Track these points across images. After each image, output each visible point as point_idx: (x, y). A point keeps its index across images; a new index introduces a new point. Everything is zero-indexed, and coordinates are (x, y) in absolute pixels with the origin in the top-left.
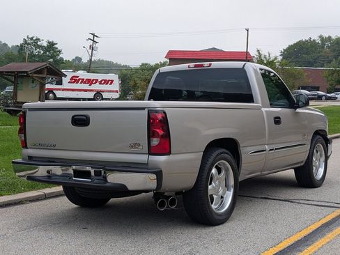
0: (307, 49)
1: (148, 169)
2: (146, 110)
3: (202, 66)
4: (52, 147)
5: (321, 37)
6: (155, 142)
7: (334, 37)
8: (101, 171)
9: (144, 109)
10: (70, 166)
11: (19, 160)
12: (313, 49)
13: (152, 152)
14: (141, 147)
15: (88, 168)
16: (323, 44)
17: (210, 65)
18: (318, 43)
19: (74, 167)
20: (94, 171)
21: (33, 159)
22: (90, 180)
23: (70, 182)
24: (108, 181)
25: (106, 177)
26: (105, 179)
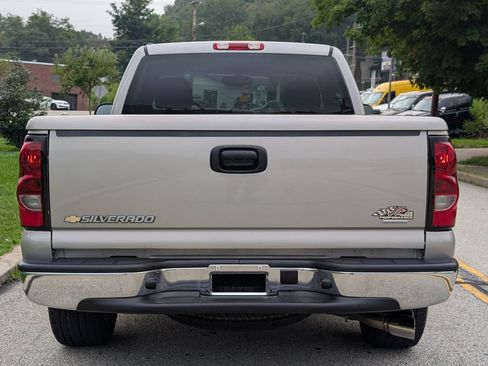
4: (147, 224)
8: (296, 272)
10: (208, 265)
14: (409, 215)
15: (260, 268)
17: (262, 47)
19: (219, 268)
20: (282, 273)
21: (61, 256)
22: (265, 294)
23: (202, 304)
24: (342, 293)
25: (331, 285)
26: (328, 290)
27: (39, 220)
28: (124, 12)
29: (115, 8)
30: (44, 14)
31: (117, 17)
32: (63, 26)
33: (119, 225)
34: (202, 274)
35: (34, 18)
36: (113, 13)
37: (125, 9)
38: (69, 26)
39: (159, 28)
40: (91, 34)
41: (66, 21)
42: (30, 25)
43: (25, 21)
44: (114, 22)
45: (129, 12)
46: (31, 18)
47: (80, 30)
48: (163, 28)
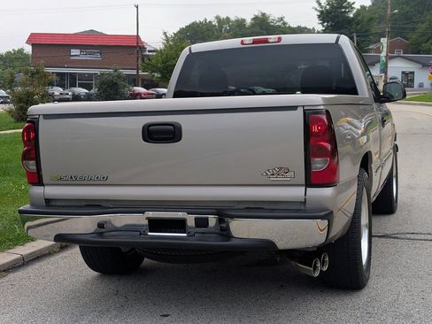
0: (203, 33)
1: (305, 211)
2: (300, 111)
3: (266, 41)
4: (103, 181)
5: (217, 18)
6: (319, 164)
7: (233, 18)
8: (207, 219)
9: (294, 108)
10: (143, 213)
11: (27, 207)
12: (210, 34)
13: (313, 182)
14: (291, 174)
15: (180, 215)
16: (221, 27)
17: (280, 39)
18: (215, 26)
19: (151, 214)
20: (196, 219)
21: (54, 204)
22: (185, 235)
23: (142, 240)
24: (234, 235)
25: (228, 229)
26: (225, 233)
27: (36, 179)
28: (328, 7)
29: (320, 4)
30: (264, 14)
31: (322, 12)
32: (280, 24)
33: (85, 182)
34: (140, 219)
35: (256, 18)
36: (318, 8)
37: (328, 4)
38: (284, 24)
39: (359, 18)
40: (306, 28)
41: (282, 19)
42: (253, 25)
43: (249, 21)
44: (319, 16)
45: (332, 6)
46: (253, 19)
47: (295, 26)
48: (363, 17)
